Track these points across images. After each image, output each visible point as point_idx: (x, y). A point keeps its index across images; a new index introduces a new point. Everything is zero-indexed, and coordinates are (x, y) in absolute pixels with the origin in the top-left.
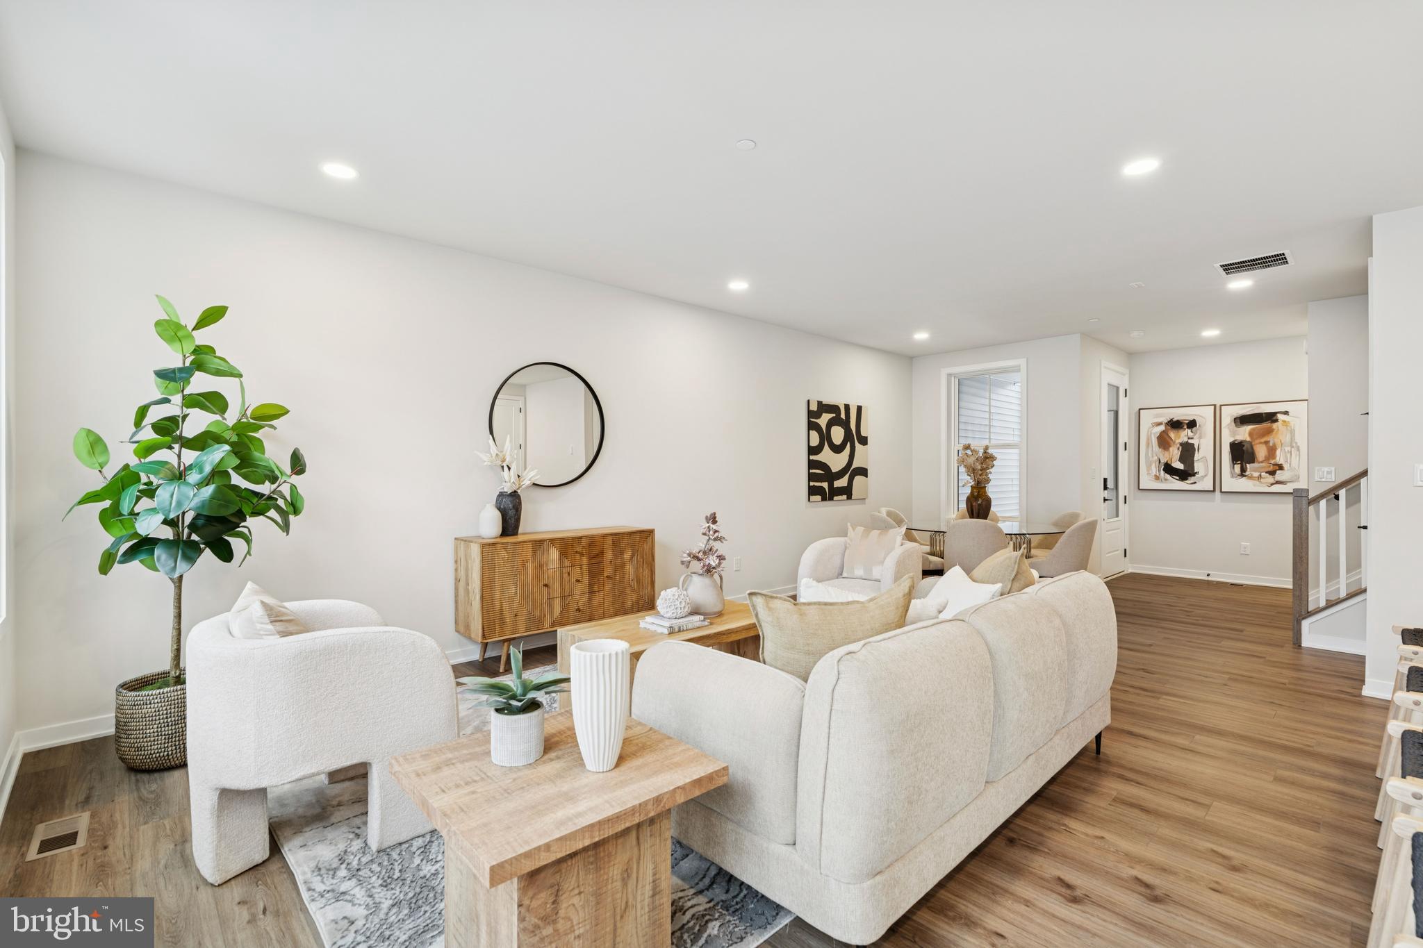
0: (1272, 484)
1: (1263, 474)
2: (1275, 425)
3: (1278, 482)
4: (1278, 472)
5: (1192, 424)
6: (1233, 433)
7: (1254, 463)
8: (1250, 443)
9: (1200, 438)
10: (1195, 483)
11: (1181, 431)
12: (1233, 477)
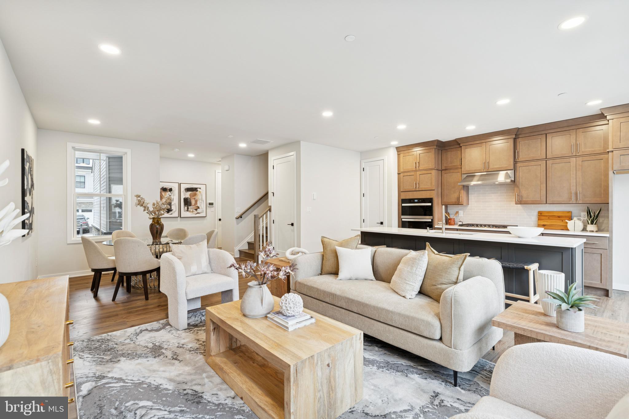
0: (196, 214)
1: (194, 210)
2: (197, 192)
3: (198, 213)
4: (198, 209)
5: (171, 190)
6: (185, 195)
7: (191, 206)
8: (190, 198)
9: (174, 195)
10: (172, 214)
11: (166, 192)
12: (185, 211)
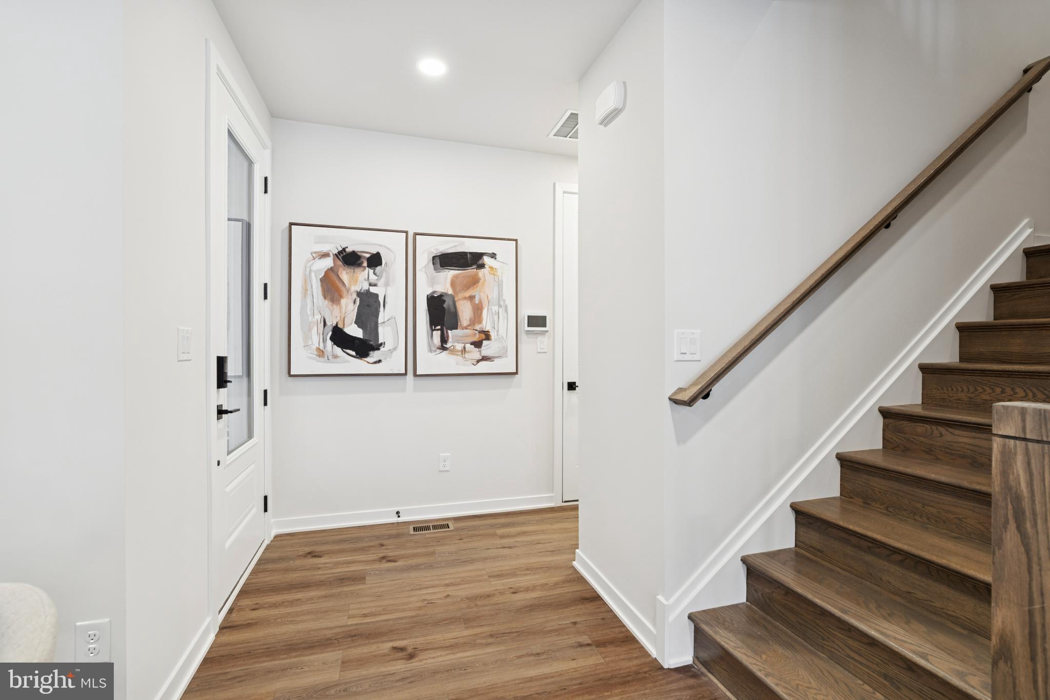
0: (478, 361)
1: (468, 346)
2: (481, 272)
3: (485, 359)
4: (485, 343)
5: (375, 261)
6: (432, 282)
7: (456, 328)
8: (452, 297)
9: (387, 284)
10: (380, 361)
11: (358, 270)
12: (431, 351)
